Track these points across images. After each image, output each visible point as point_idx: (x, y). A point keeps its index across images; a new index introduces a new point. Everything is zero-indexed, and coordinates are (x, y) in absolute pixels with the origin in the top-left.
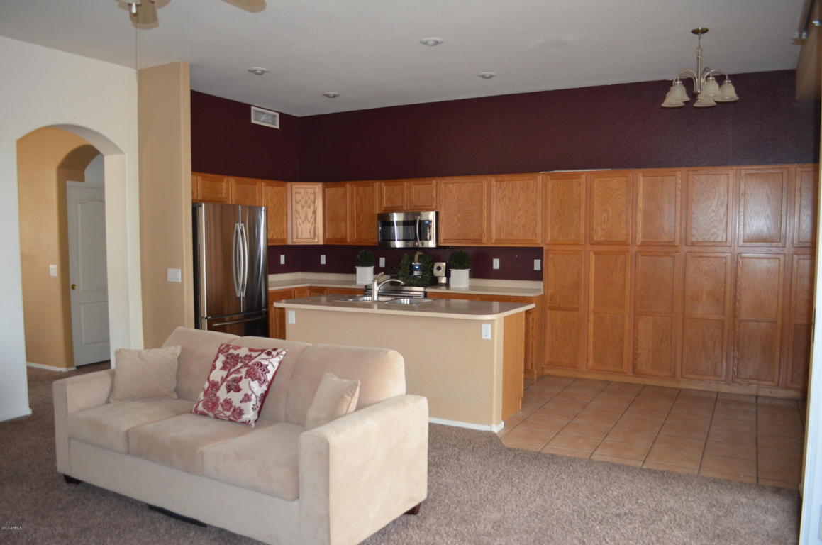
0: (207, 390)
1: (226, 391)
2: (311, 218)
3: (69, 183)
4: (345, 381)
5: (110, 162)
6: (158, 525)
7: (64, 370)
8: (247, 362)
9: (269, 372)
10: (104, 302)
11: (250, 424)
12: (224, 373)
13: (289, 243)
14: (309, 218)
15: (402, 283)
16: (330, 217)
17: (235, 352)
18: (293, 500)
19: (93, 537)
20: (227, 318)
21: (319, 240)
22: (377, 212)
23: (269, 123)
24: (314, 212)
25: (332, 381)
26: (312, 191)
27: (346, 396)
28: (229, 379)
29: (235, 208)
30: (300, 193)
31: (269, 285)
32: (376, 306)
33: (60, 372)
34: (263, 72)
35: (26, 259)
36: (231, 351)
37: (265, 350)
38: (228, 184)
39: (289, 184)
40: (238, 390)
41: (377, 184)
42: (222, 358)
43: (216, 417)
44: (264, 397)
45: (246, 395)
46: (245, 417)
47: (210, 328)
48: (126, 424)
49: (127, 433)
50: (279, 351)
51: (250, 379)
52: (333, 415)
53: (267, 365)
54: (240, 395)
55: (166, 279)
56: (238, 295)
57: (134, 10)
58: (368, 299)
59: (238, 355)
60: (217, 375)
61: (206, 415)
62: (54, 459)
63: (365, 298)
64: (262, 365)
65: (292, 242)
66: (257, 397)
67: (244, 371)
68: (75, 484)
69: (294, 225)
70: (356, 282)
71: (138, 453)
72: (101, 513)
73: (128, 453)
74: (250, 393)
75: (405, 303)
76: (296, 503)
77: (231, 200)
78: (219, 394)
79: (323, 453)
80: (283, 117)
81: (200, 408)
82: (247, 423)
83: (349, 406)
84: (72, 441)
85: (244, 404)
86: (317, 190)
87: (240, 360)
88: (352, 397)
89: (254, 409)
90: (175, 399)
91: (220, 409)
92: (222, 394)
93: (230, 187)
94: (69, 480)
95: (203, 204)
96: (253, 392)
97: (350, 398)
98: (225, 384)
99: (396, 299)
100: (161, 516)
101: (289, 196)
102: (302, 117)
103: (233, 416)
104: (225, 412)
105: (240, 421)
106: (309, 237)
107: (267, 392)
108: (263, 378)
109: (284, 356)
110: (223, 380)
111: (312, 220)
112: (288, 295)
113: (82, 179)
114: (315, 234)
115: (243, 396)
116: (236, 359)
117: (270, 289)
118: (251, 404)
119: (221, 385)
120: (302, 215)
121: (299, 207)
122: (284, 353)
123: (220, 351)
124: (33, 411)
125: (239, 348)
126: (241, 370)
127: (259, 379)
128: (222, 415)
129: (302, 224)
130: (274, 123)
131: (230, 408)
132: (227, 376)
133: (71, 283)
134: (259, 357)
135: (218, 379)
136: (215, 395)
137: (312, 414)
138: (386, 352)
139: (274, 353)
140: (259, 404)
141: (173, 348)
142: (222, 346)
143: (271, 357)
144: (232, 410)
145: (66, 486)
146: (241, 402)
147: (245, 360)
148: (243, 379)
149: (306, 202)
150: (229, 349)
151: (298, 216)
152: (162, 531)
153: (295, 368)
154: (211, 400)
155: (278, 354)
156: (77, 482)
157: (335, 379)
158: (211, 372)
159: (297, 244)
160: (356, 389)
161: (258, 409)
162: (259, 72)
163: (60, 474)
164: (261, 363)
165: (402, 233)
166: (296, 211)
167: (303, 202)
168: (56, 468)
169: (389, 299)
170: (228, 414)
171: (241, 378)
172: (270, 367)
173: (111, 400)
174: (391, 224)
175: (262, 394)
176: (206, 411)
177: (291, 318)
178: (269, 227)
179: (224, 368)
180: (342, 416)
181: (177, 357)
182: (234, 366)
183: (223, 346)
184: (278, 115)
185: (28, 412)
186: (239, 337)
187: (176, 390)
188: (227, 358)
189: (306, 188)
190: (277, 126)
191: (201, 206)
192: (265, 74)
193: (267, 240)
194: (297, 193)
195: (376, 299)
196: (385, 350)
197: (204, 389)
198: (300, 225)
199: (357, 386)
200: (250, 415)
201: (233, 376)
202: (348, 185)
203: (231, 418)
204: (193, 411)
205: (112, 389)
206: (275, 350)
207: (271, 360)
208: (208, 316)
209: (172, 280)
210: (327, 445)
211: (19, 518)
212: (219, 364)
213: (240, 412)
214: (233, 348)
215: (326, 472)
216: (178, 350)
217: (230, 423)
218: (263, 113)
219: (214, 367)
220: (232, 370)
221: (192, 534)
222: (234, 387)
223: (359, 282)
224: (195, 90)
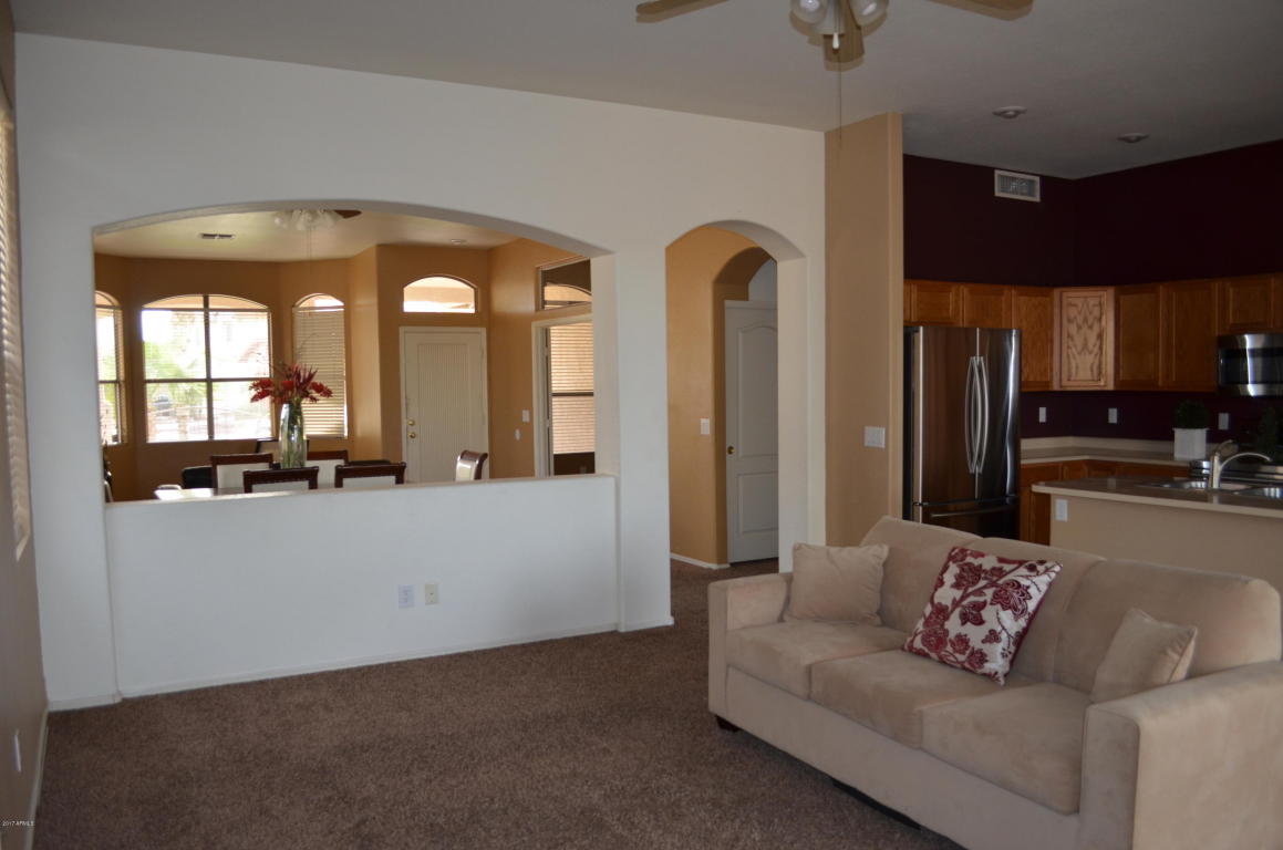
0: (930, 617)
1: (960, 622)
2: (1094, 346)
3: (728, 303)
4: (1167, 626)
5: (786, 270)
6: (846, 812)
7: (714, 566)
8: (995, 578)
9: (1031, 598)
10: (773, 473)
11: (997, 679)
12: (958, 594)
13: (1056, 387)
14: (1090, 346)
15: (1268, 459)
16: (1127, 345)
17: (976, 562)
18: (1068, 814)
19: (756, 813)
20: (951, 506)
21: (1108, 383)
22: (1217, 334)
23: (1022, 194)
24: (1100, 336)
25: (1141, 625)
26: (1096, 301)
27: (1170, 652)
28: (965, 603)
29: (969, 332)
30: (1075, 305)
31: (1022, 455)
32: (1215, 499)
33: (709, 569)
34: (1017, 113)
35: (674, 410)
36: (969, 559)
37: (1026, 562)
38: (957, 295)
39: (1056, 292)
40: (980, 622)
41: (1216, 285)
42: (954, 569)
43: (942, 661)
44: (1020, 638)
45: (992, 632)
46: (989, 667)
47: (927, 520)
48: (808, 658)
49: (809, 669)
50: (1048, 565)
51: (999, 606)
52: (1144, 683)
53: (1028, 587)
54: (982, 631)
55: (863, 442)
56: (972, 471)
57: (836, 44)
58: (1200, 485)
59: (981, 566)
60: (946, 595)
61: (926, 656)
62: (705, 691)
63: (1193, 484)
64: (1019, 585)
65: (1061, 386)
66: (1009, 636)
67: (989, 593)
68: (731, 733)
69: (1064, 355)
70: (1172, 455)
71: (825, 702)
72: (765, 780)
73: (809, 698)
74: (999, 629)
75: (1272, 495)
76: (1073, 821)
77: (963, 321)
78: (948, 625)
79: (1129, 744)
80: (1047, 182)
81: (918, 644)
82: (991, 677)
83: (1173, 671)
84: (731, 669)
85: (988, 645)
86: (1104, 299)
87: (983, 575)
88: (1181, 655)
89: (1004, 656)
90: (878, 626)
91: (949, 648)
92: (954, 626)
93: (960, 301)
94: (724, 724)
95: (921, 329)
96: (1004, 628)
97: (1176, 657)
98: (958, 611)
99: (1254, 488)
100: (851, 799)
101: (1056, 311)
102: (1079, 180)
103: (970, 664)
104: (957, 655)
105: (979, 671)
106: (1090, 378)
107: (1025, 630)
108: (1020, 607)
109: (1057, 573)
110: (956, 603)
111: (1096, 350)
112: (1052, 474)
113: (745, 297)
114: (1100, 373)
115: (987, 633)
116: (977, 572)
117: (1023, 462)
118: (999, 648)
119: (952, 612)
120: (1079, 341)
121: (1073, 329)
122: (1057, 569)
123: (951, 558)
124: (676, 621)
125: (982, 555)
126: (985, 591)
127: (1015, 608)
128: (952, 658)
129: (1077, 356)
130: (1031, 194)
131: (966, 649)
132: (963, 598)
133: (728, 445)
134: (1016, 573)
135: (948, 602)
136: (942, 625)
137: (1105, 675)
138: (1247, 582)
139: (1041, 568)
140: (1012, 649)
141: (876, 547)
142: (953, 550)
143: (1034, 574)
144: (968, 652)
145: (718, 733)
146: (983, 642)
147: (993, 575)
148: (988, 607)
149: (1085, 320)
150: (966, 556)
151: (1071, 343)
152: (853, 822)
153: (1073, 594)
154: (935, 633)
155: (1047, 570)
156: (734, 729)
157: (1148, 620)
158: (936, 590)
159: (1069, 389)
160: (1189, 641)
161: (1010, 656)
162: (1011, 113)
163: (710, 714)
164: (1018, 583)
165: (1260, 370)
166: (1069, 336)
167: (1080, 320)
168: (706, 705)
169: (1241, 487)
170: (961, 658)
171: (985, 603)
172: (1033, 591)
173: (786, 617)
174: (1241, 353)
175: (1018, 632)
176: (926, 650)
177: (1061, 511)
178: (1023, 362)
179: (957, 586)
180: (1161, 685)
181: (882, 562)
182: (974, 584)
183: (957, 551)
184: (1037, 179)
185: (670, 621)
186: (979, 537)
187: (879, 613)
188: (963, 570)
189: (1086, 297)
190: (1037, 198)
191: (918, 331)
192: (1021, 116)
193: (1020, 383)
194: (1070, 305)
195: (1215, 486)
196: (1243, 577)
197: (924, 615)
198: (1074, 358)
199: (1191, 637)
200: (997, 663)
201: (972, 599)
202: (1161, 289)
203: (967, 665)
204: (906, 647)
205: (788, 600)
206: (1042, 562)
207: (1035, 579)
208: (923, 501)
209: (871, 445)
210: (1137, 732)
211: (660, 766)
212: (949, 578)
213: (981, 658)
214: (971, 555)
215: (1131, 778)
216: (884, 551)
217: (964, 673)
218: (1014, 179)
219: (941, 583)
220: (970, 590)
221: (898, 836)
222: (973, 616)
223: (1178, 455)
224: (910, 153)
